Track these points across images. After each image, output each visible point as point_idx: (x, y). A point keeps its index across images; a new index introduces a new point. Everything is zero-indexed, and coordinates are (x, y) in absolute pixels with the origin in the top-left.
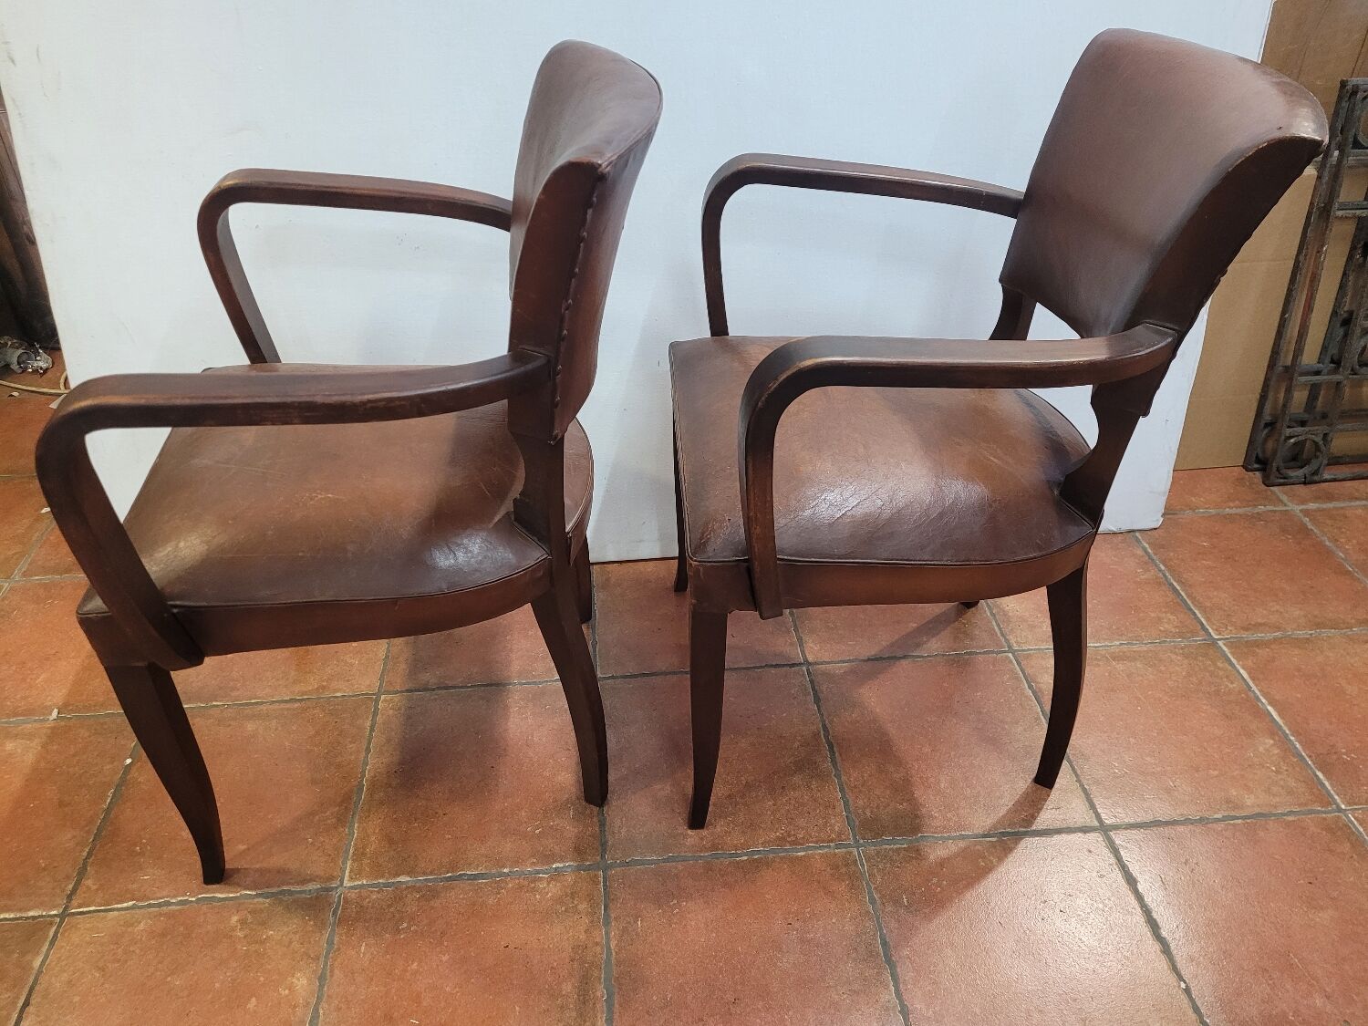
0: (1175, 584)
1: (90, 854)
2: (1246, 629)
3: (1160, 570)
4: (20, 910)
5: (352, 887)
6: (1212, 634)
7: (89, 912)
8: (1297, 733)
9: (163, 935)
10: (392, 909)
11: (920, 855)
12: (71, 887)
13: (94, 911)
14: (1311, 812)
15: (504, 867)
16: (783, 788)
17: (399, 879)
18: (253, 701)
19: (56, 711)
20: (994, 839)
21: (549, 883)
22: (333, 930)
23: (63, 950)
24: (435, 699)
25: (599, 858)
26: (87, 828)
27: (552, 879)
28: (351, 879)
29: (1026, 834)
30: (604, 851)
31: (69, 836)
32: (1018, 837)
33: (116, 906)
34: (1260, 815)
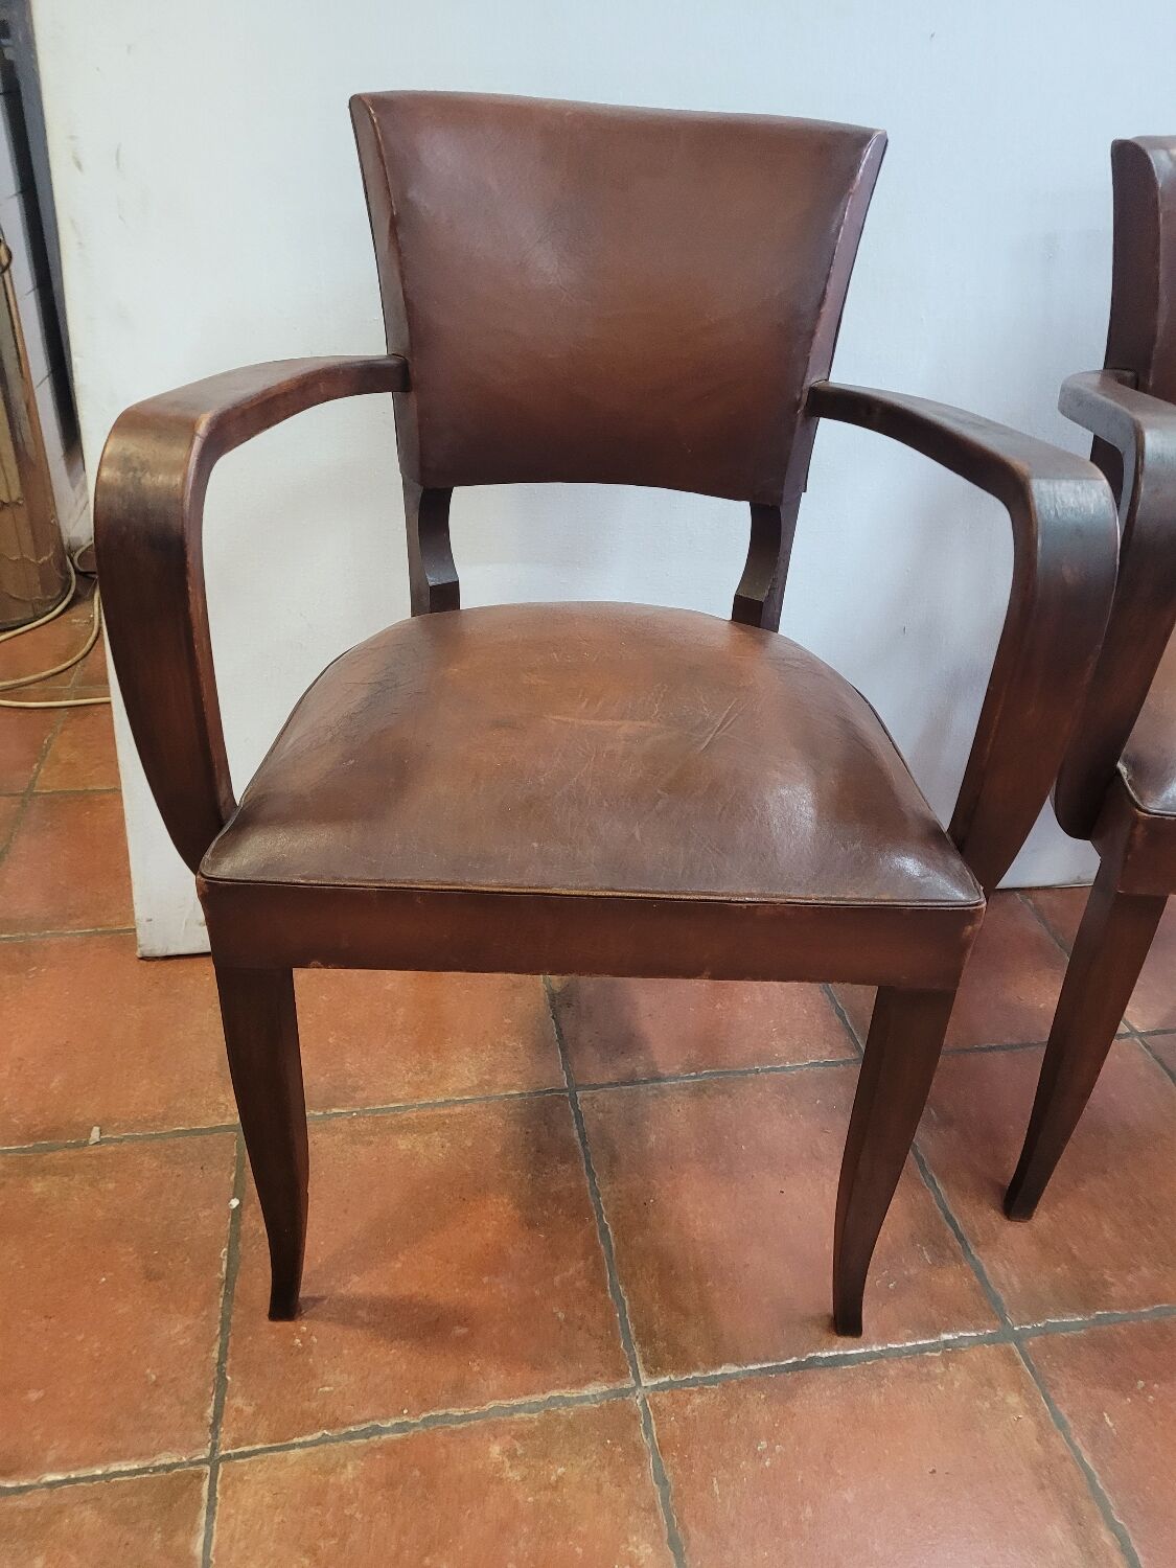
1: (223, 1354)
4: (140, 1456)
5: (656, 1388)
7: (255, 1453)
9: (391, 1484)
10: (733, 1420)
12: (210, 1411)
13: (261, 1451)
17: (722, 1371)
18: (392, 1105)
19: (96, 1129)
21: (947, 1367)
22: (657, 1461)
23: (232, 1521)
24: (656, 1095)
25: (1000, 1324)
26: (205, 1313)
27: (946, 1362)
28: (651, 1374)
30: (1001, 1312)
31: (179, 1327)
33: (296, 1440)
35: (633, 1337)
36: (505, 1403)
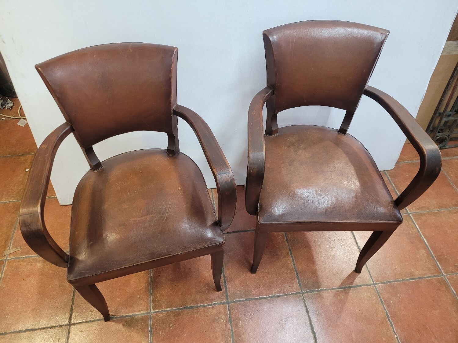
0: (397, 192)
1: (73, 303)
2: (418, 209)
3: (393, 186)
5: (154, 312)
6: (408, 211)
7: (78, 323)
8: (432, 248)
10: (167, 320)
11: (321, 295)
12: (70, 315)
14: (434, 276)
15: (198, 304)
16: (279, 273)
17: (167, 309)
20: (342, 289)
22: (151, 327)
25: (226, 300)
26: (70, 294)
27: (213, 308)
28: (153, 310)
29: (352, 287)
30: (227, 297)
31: (65, 297)
32: (349, 288)
34: (420, 278)
35: (152, 302)
36: (124, 315)
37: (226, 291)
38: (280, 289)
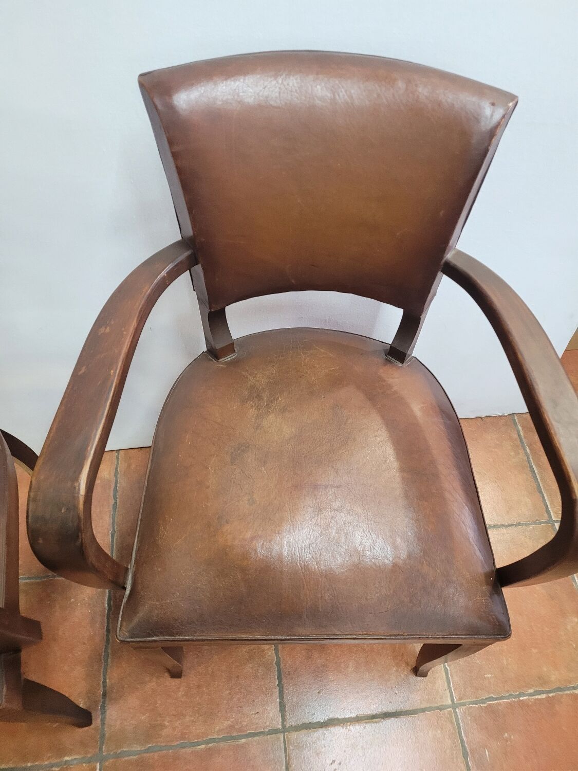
3: (526, 453)
6: (553, 517)
15: (28, 761)
16: (238, 677)
25: (97, 750)
30: (102, 743)
34: (559, 689)
37: (103, 724)
38: (232, 720)
